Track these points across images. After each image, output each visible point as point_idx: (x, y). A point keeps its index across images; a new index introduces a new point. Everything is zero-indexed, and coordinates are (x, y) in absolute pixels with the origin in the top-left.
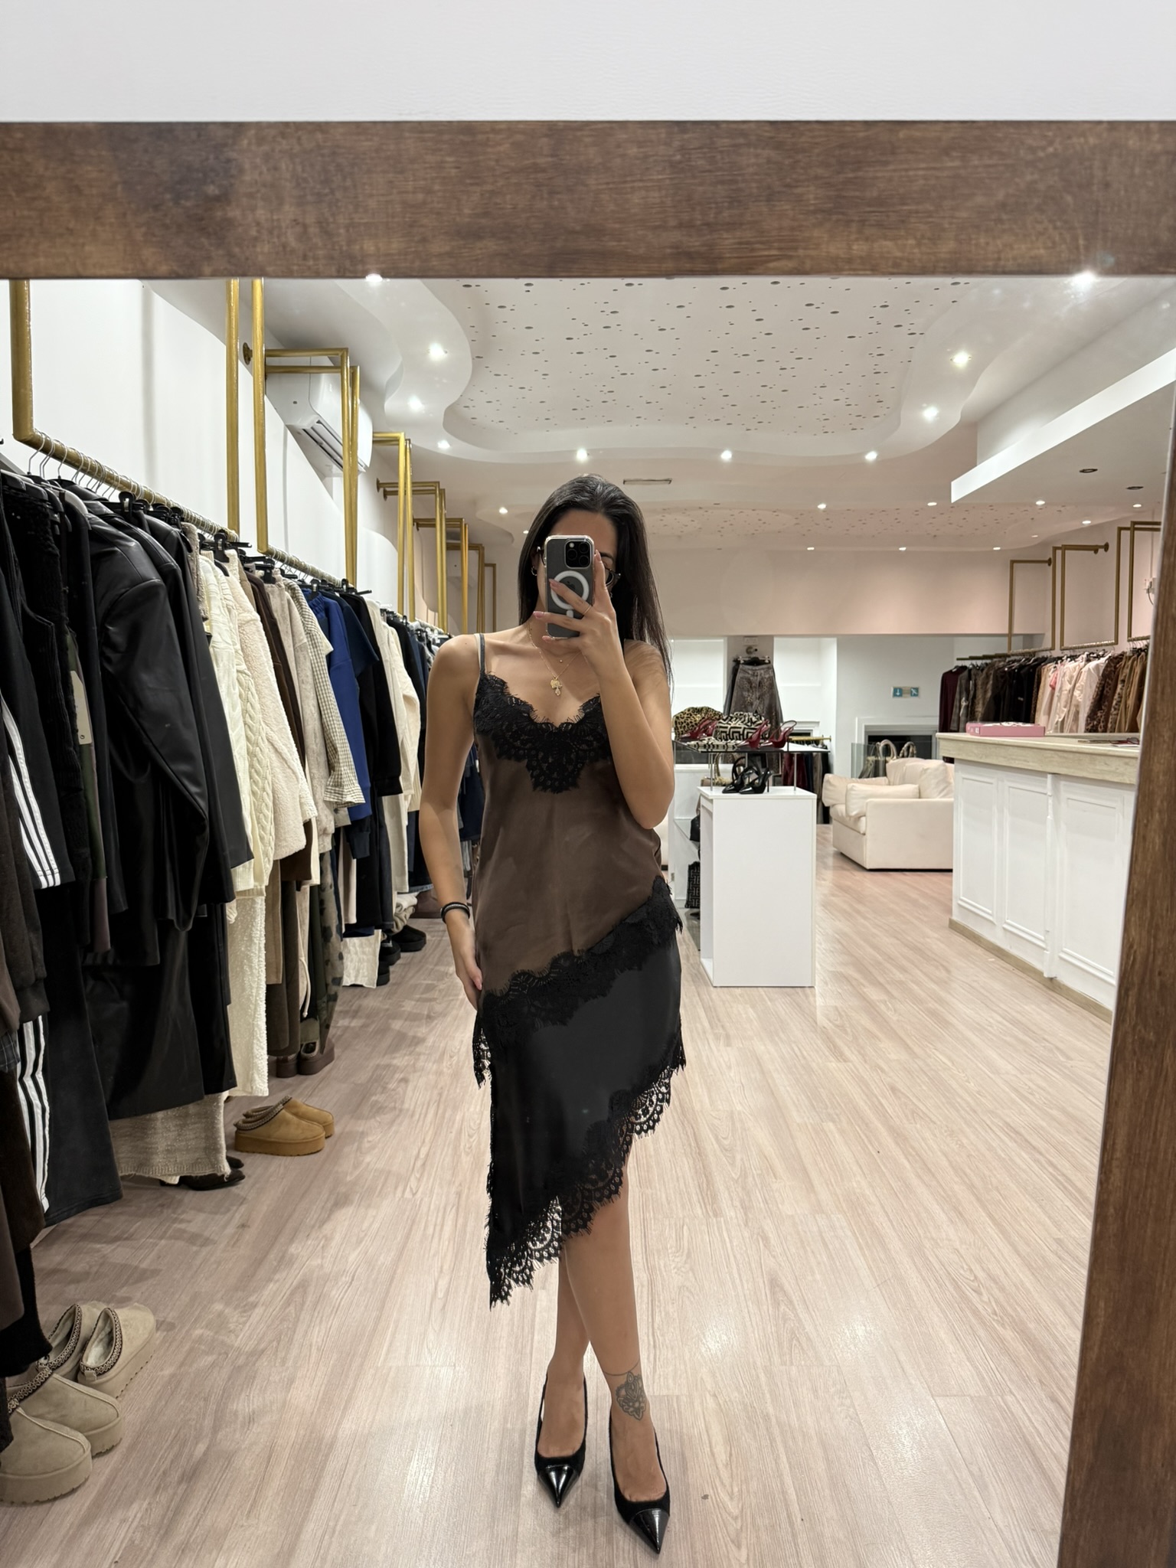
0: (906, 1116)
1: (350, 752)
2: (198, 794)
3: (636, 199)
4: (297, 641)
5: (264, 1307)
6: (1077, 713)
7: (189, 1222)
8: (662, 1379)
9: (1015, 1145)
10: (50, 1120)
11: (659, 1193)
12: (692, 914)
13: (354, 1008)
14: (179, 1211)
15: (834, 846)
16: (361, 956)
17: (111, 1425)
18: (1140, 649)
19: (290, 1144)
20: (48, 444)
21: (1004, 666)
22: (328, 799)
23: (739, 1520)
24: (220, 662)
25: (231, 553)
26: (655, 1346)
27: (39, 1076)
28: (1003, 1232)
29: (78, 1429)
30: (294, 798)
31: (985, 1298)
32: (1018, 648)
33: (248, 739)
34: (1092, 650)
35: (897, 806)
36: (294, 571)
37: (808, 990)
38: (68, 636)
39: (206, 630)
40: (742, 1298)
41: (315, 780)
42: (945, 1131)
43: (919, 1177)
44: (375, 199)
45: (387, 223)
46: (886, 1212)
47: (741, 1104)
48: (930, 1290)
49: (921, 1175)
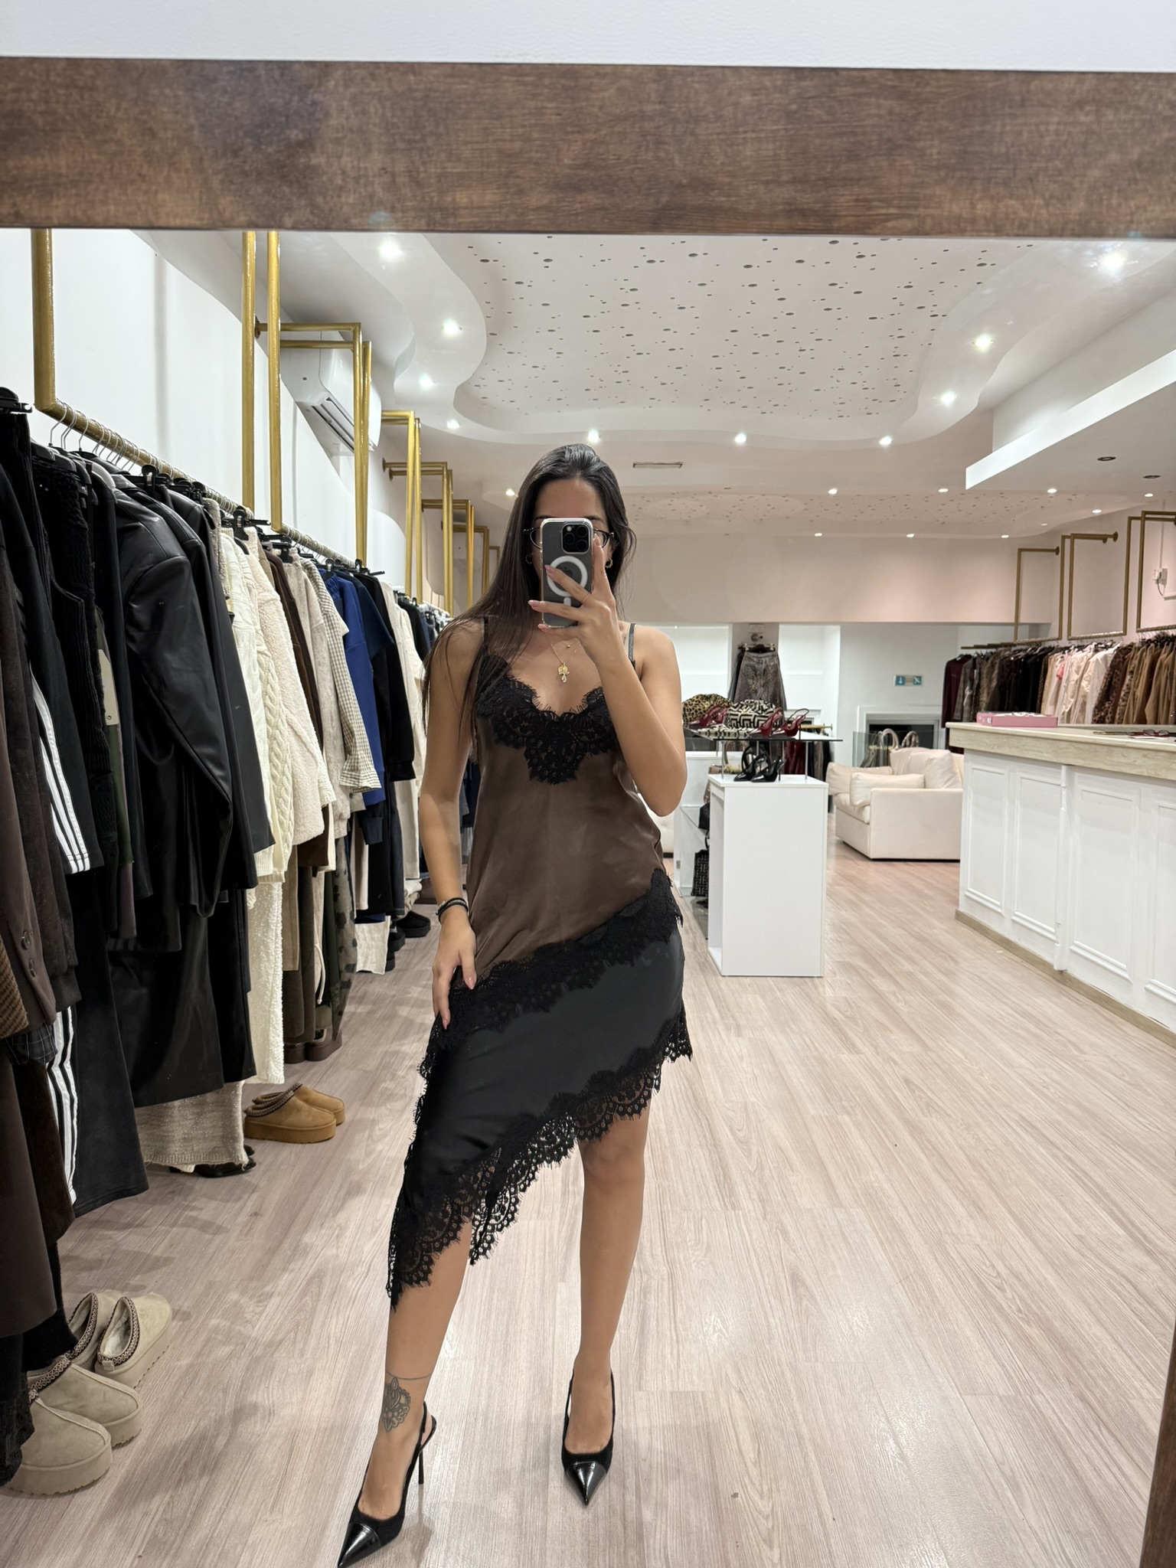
0: (922, 1110)
1: (366, 736)
2: (222, 778)
3: (748, 151)
4: (314, 621)
5: (280, 1298)
6: (1084, 704)
7: (201, 1209)
8: (686, 1374)
9: (1033, 1140)
10: (78, 1111)
11: (675, 1185)
12: (699, 903)
13: (359, 994)
14: (191, 1198)
15: (837, 835)
16: (370, 942)
17: (130, 1416)
18: (1150, 640)
19: (301, 1131)
20: (69, 415)
21: (1010, 656)
22: (344, 784)
23: (771, 1519)
24: (240, 642)
25: (250, 530)
26: (678, 1342)
27: (68, 1065)
28: (1023, 1227)
29: (97, 1420)
30: (313, 783)
31: (1010, 1297)
32: (1024, 637)
33: (268, 721)
34: (1100, 640)
35: (902, 795)
37: (817, 981)
38: (96, 612)
39: (229, 609)
40: (764, 1293)
41: (332, 766)
42: (961, 1125)
43: (937, 1171)
44: (470, 146)
45: (482, 173)
46: (905, 1207)
47: (754, 1095)
48: (953, 1287)
49: (939, 1169)
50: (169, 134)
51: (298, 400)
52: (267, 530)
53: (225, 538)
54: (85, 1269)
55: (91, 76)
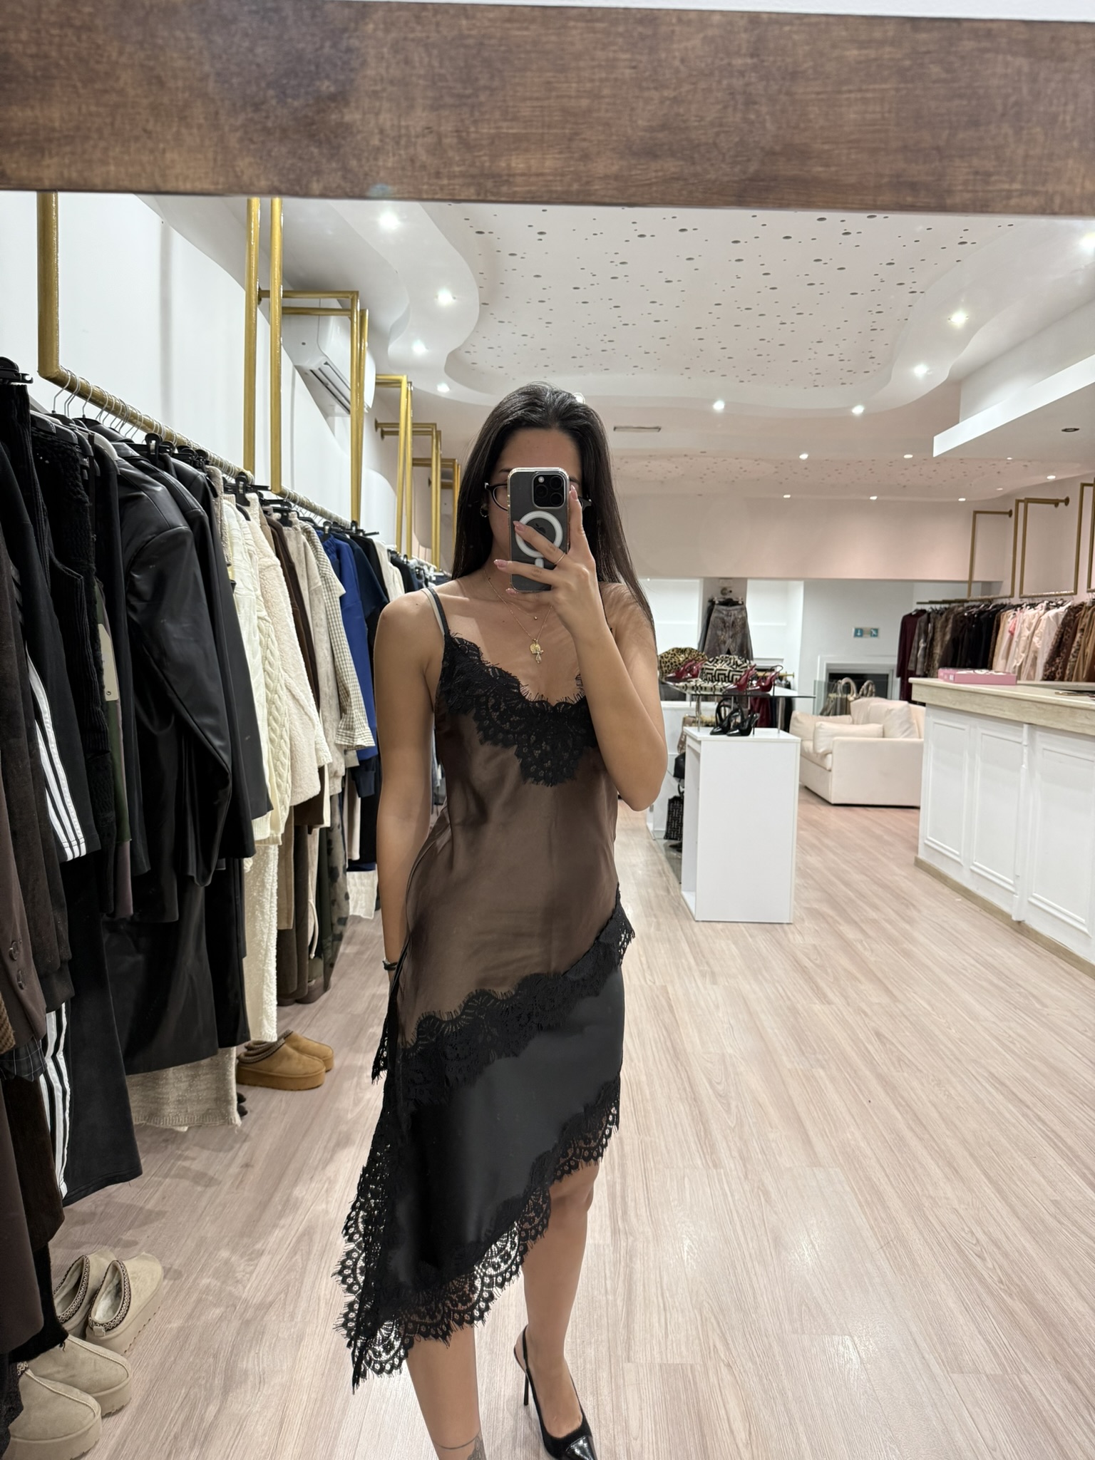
0: (893, 1063)
1: (360, 695)
2: (221, 747)
3: (852, 113)
4: (312, 584)
5: (270, 1256)
6: (1035, 658)
7: (194, 1159)
8: (674, 1345)
9: (1002, 1097)
10: (70, 1102)
11: (657, 1140)
12: (673, 847)
14: (183, 1147)
15: (801, 781)
16: (360, 887)
17: (121, 1386)
19: (291, 1078)
20: (73, 382)
21: (964, 611)
22: (339, 742)
24: (241, 609)
25: (252, 497)
26: (665, 1309)
27: (61, 1057)
28: (999, 1191)
29: (87, 1391)
30: (310, 745)
31: (990, 1266)
32: (977, 594)
33: (267, 686)
34: (1052, 599)
35: (861, 743)
36: (308, 514)
37: (786, 927)
38: (96, 588)
39: (231, 578)
40: (748, 1258)
41: (327, 725)
42: (933, 1081)
43: (912, 1129)
44: (528, 103)
45: (543, 134)
46: (882, 1167)
47: (731, 1046)
48: (934, 1254)
49: (913, 1127)
50: (180, 84)
51: (297, 364)
52: (267, 495)
53: (227, 505)
54: (78, 1223)
55: (90, 14)
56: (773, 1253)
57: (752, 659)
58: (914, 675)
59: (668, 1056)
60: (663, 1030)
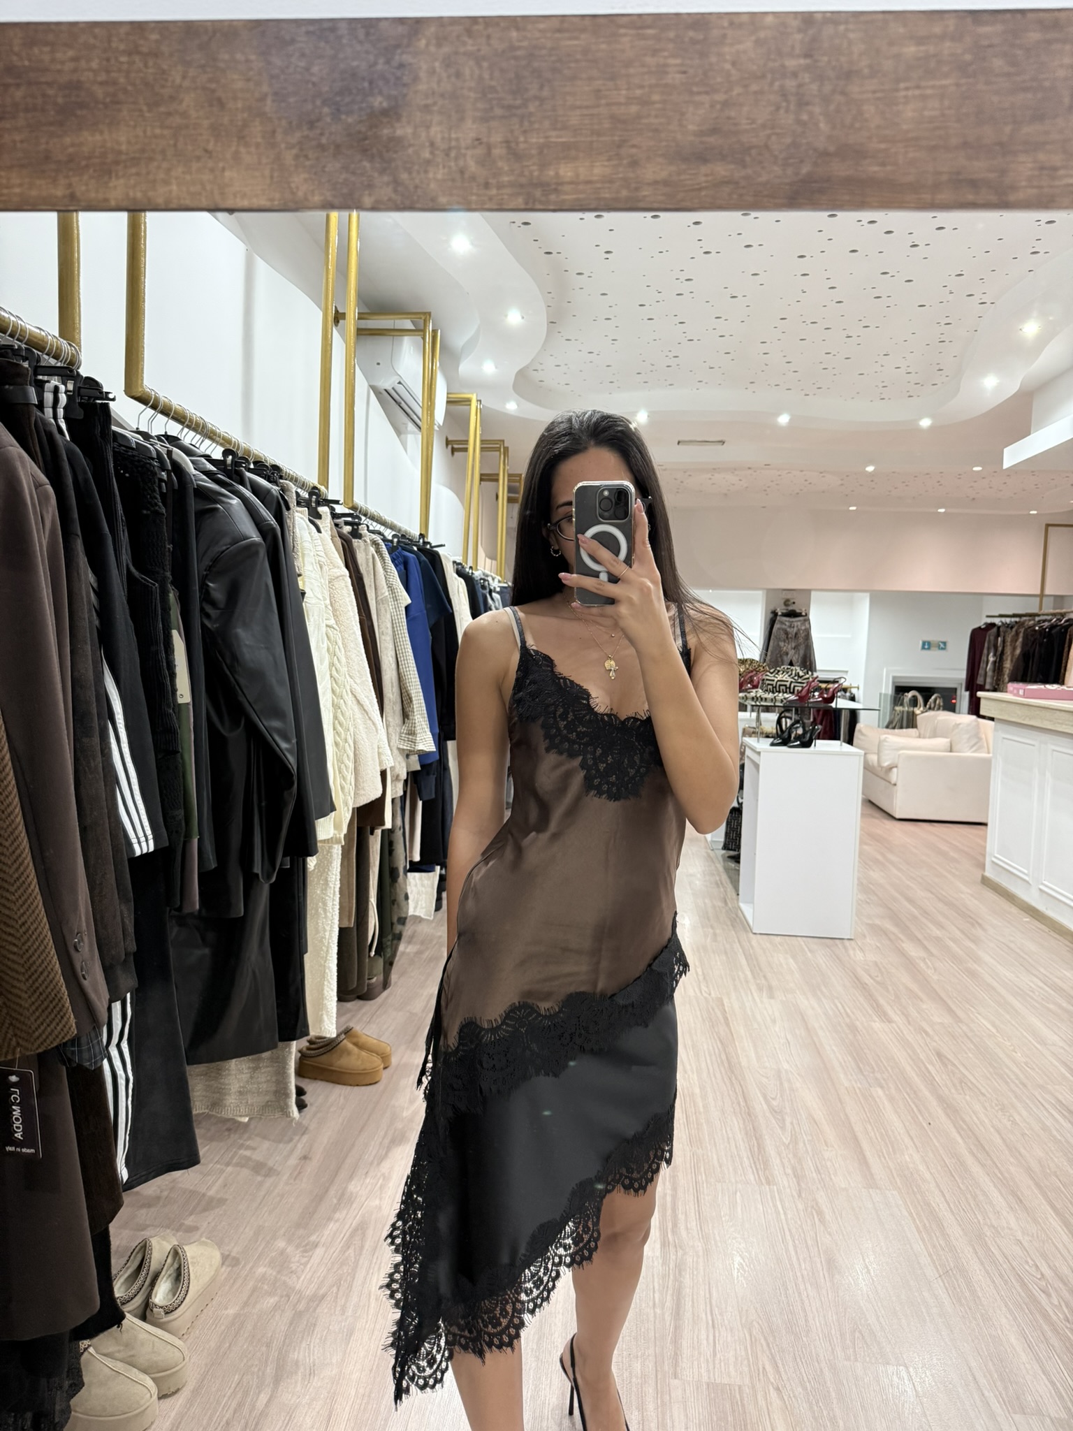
0: (954, 1085)
1: (423, 701)
2: (288, 750)
3: (909, 111)
4: (379, 594)
5: (324, 1249)
7: (254, 1149)
8: (722, 1364)
10: (133, 1090)
11: (710, 1154)
12: (731, 857)
14: (246, 1136)
15: (864, 794)
16: (420, 888)
17: (177, 1368)
19: (350, 1073)
20: (157, 400)
21: (1035, 625)
22: (401, 747)
24: (310, 617)
25: (323, 510)
26: (713, 1327)
27: (125, 1046)
28: (1065, 1223)
29: (145, 1371)
30: (373, 748)
31: (1056, 1303)
32: (1048, 608)
33: (333, 692)
35: (928, 759)
36: (378, 527)
37: (847, 943)
38: (171, 595)
39: (301, 588)
40: (800, 1279)
41: (391, 729)
42: (996, 1105)
43: (973, 1155)
44: (578, 112)
45: (592, 142)
46: (942, 1192)
47: (788, 1062)
48: (996, 1286)
49: (975, 1152)
50: (240, 105)
51: (372, 384)
52: (339, 509)
53: (299, 518)
54: (143, 1206)
55: (157, 41)
56: (826, 1276)
57: (816, 671)
58: (982, 689)
59: (722, 1069)
60: (718, 1042)
